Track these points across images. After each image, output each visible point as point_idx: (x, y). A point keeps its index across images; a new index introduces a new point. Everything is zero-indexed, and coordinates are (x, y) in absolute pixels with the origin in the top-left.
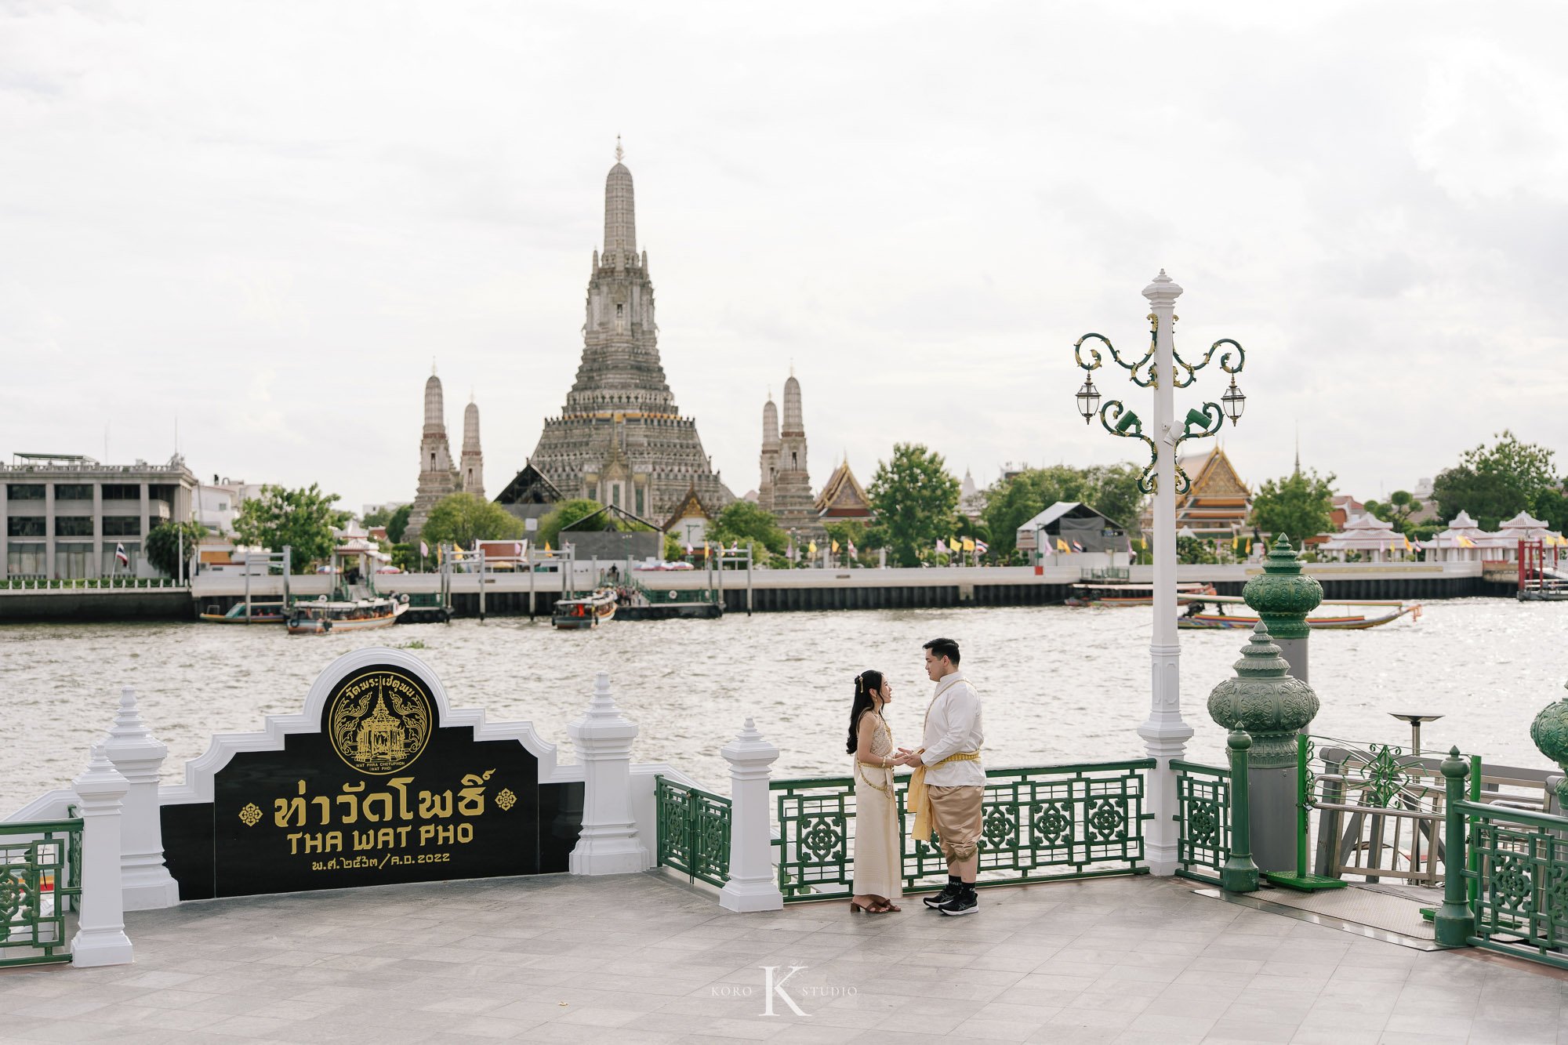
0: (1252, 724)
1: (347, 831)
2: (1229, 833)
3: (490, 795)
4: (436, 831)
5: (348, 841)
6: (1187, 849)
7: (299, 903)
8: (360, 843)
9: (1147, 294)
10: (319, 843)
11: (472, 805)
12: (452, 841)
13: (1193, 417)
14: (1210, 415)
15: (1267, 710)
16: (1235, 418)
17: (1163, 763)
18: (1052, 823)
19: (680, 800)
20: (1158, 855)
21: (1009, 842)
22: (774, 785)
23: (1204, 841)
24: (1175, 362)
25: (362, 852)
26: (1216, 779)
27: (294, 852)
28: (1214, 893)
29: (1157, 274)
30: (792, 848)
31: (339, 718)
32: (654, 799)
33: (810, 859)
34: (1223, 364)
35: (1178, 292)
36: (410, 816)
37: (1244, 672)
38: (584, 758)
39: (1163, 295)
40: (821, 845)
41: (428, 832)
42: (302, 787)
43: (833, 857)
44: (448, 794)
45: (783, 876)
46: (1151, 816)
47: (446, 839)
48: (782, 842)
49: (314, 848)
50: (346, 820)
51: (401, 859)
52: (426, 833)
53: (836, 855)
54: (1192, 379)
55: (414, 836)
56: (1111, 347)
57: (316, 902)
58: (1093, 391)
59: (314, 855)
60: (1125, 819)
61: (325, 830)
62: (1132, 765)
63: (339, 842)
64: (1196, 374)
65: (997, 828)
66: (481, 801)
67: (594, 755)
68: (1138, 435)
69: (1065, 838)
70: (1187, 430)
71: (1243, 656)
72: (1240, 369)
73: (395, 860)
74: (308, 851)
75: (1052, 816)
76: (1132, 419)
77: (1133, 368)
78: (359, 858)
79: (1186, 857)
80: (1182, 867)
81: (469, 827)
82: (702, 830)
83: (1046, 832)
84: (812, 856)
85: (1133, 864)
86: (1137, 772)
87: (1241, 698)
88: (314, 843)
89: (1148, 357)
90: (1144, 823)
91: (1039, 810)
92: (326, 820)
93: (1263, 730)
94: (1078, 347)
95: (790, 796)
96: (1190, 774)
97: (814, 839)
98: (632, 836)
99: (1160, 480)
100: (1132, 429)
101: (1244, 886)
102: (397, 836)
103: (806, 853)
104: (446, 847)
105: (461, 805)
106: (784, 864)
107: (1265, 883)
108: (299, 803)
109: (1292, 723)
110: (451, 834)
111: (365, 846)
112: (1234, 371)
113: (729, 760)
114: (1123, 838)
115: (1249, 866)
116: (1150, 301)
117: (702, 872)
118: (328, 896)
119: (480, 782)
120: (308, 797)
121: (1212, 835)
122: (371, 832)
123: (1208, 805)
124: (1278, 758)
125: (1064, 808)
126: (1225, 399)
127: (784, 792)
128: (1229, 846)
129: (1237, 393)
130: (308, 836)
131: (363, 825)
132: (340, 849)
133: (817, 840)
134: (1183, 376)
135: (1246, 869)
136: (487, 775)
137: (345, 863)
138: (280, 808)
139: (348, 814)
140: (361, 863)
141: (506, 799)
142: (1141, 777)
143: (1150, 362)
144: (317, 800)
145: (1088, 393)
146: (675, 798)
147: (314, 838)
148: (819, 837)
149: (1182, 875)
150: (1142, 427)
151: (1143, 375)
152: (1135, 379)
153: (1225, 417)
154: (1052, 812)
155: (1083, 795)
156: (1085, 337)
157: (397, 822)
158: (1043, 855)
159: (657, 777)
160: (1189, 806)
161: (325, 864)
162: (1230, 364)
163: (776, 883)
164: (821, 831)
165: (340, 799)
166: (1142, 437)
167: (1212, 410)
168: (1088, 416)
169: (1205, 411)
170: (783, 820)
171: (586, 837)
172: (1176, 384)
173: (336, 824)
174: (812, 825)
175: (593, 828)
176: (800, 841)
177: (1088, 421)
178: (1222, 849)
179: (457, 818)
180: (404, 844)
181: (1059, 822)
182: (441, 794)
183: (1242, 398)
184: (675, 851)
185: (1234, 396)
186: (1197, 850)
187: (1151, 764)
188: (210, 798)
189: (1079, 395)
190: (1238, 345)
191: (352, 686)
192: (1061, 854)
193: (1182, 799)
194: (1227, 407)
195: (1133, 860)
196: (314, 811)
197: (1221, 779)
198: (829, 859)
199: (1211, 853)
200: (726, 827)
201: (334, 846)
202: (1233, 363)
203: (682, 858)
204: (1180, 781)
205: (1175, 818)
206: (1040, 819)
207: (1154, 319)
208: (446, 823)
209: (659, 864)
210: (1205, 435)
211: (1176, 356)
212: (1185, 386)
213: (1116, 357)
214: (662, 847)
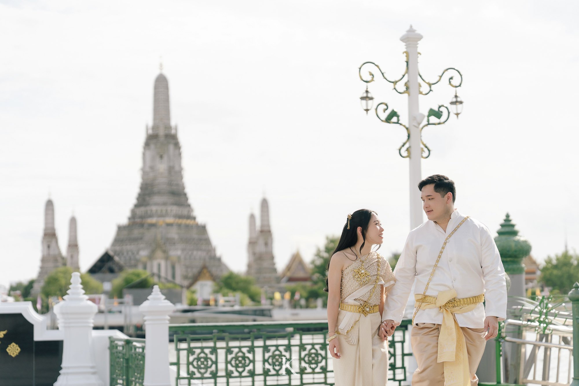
3: (4, 347)
9: (403, 39)
13: (433, 113)
14: (442, 112)
16: (457, 114)
19: (122, 348)
21: (321, 368)
24: (420, 80)
32: (108, 351)
33: (195, 374)
34: (450, 83)
35: (420, 37)
39: (411, 40)
48: (178, 363)
53: (211, 372)
54: (431, 91)
56: (380, 70)
58: (369, 95)
68: (398, 123)
70: (428, 121)
72: (460, 86)
76: (394, 114)
77: (395, 83)
82: (132, 363)
84: (197, 372)
89: (404, 76)
90: (406, 359)
97: (197, 362)
98: (94, 373)
99: (413, 150)
100: (395, 119)
103: (192, 371)
106: (178, 378)
112: (456, 87)
114: (393, 367)
116: (404, 44)
126: (452, 103)
129: (459, 99)
134: (425, 88)
136: (2, 335)
141: (14, 350)
142: (404, 330)
143: (405, 79)
145: (366, 98)
150: (400, 118)
151: (401, 87)
152: (395, 89)
153: (451, 114)
162: (453, 82)
166: (401, 124)
167: (442, 109)
168: (367, 110)
169: (439, 110)
170: (178, 351)
171: (64, 374)
172: (421, 93)
175: (69, 368)
176: (189, 364)
183: (461, 103)
184: (119, 381)
185: (456, 102)
189: (362, 98)
190: (459, 72)
194: (453, 109)
195: (400, 381)
202: (455, 82)
207: (407, 54)
210: (439, 124)
211: (421, 76)
212: (427, 94)
213: (383, 76)
214: (112, 380)
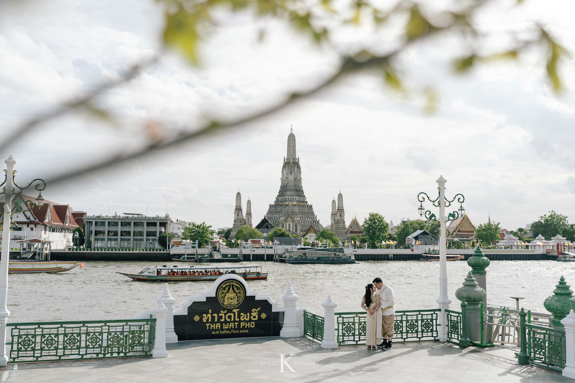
0: (468, 300)
1: (222, 323)
2: (462, 330)
3: (259, 315)
4: (245, 324)
5: (222, 326)
6: (450, 334)
7: (209, 343)
8: (225, 327)
9: (437, 181)
10: (214, 326)
11: (255, 317)
12: (249, 327)
13: (450, 215)
14: (455, 215)
15: (472, 296)
16: (462, 215)
17: (443, 310)
18: (412, 326)
19: (310, 317)
20: (442, 335)
21: (400, 331)
22: (336, 314)
23: (455, 332)
24: (445, 200)
25: (225, 329)
26: (458, 315)
27: (208, 329)
28: (458, 347)
29: (440, 177)
30: (341, 331)
31: (220, 293)
32: (303, 316)
34: (459, 201)
35: (446, 181)
36: (238, 320)
37: (465, 285)
38: (284, 305)
39: (441, 182)
40: (349, 330)
41: (243, 324)
42: (210, 311)
44: (248, 314)
45: (338, 339)
46: (440, 325)
47: (247, 326)
48: (338, 329)
49: (213, 328)
50: (221, 320)
51: (236, 331)
52: (242, 324)
54: (450, 205)
55: (239, 325)
56: (427, 196)
57: (213, 342)
59: (213, 330)
60: (432, 325)
61: (216, 323)
62: (434, 310)
63: (219, 326)
64: (451, 203)
65: (397, 327)
66: (257, 316)
67: (287, 304)
69: (416, 330)
70: (449, 218)
71: (465, 281)
72: (463, 202)
73: (234, 331)
74: (211, 328)
75: (412, 324)
76: (433, 215)
77: (434, 202)
78: (224, 331)
79: (450, 337)
80: (448, 339)
81: (254, 323)
82: (316, 326)
83: (410, 329)
84: (346, 333)
85: (435, 338)
86: (436, 312)
87: (464, 292)
88: (213, 326)
89: (438, 199)
90: (438, 327)
91: (408, 322)
92: (216, 320)
93: (471, 302)
94: (418, 196)
95: (340, 317)
96: (450, 313)
97: (346, 329)
98: (297, 327)
99: (441, 232)
100: (433, 218)
101: (466, 345)
102: (235, 325)
103: (344, 333)
104: (247, 328)
105: (252, 317)
106: (338, 336)
107: (472, 344)
108: (209, 315)
109: (479, 300)
110: (249, 325)
111: (226, 328)
112: (461, 203)
113: (324, 307)
114: (432, 331)
115: (467, 339)
116: (438, 184)
117: (316, 337)
118: (216, 341)
119: (257, 311)
120: (212, 314)
121: (457, 330)
122: (228, 324)
123: (456, 322)
124: (475, 309)
125: (415, 322)
126: (459, 210)
127: (339, 316)
128: (462, 334)
129: (462, 208)
130: (211, 325)
131: (226, 322)
132: (220, 328)
134: (447, 204)
135: (466, 340)
136: (259, 309)
137: (221, 332)
138: (204, 317)
139: (222, 319)
140: (225, 332)
141: (264, 316)
142: (437, 314)
143: (438, 200)
144: (214, 315)
145: (421, 208)
146: (309, 317)
147: (213, 325)
149: (448, 342)
151: (436, 203)
152: (434, 205)
154: (412, 323)
155: (420, 318)
156: (420, 194)
157: (235, 321)
158: (410, 335)
159: (304, 311)
160: (450, 322)
161: (216, 332)
163: (336, 341)
164: (348, 327)
165: (220, 315)
166: (436, 220)
167: (455, 213)
168: (421, 215)
169: (453, 213)
170: (338, 323)
171: (285, 326)
172: (445, 206)
173: (219, 321)
174: (346, 325)
175: (287, 324)
176: (343, 329)
177: (421, 216)
178: (459, 335)
179: (250, 321)
180: (236, 327)
181: (414, 326)
182: (246, 314)
183: (464, 210)
184: (309, 331)
186: (453, 335)
187: (439, 310)
188: (186, 313)
189: (419, 209)
190: (462, 196)
191: (224, 284)
192: (415, 335)
193: (448, 320)
194: (460, 212)
195: (435, 337)
196: (213, 318)
197: (459, 315)
198: (351, 334)
199: (456, 336)
200: (323, 324)
201: (218, 327)
202: (461, 200)
203: (311, 333)
204: (448, 315)
205: (447, 326)
206: (409, 325)
207: (439, 188)
208: (247, 322)
209: (304, 335)
210: (454, 220)
211: (445, 198)
212: (448, 206)
213: (429, 199)
214: (305, 330)
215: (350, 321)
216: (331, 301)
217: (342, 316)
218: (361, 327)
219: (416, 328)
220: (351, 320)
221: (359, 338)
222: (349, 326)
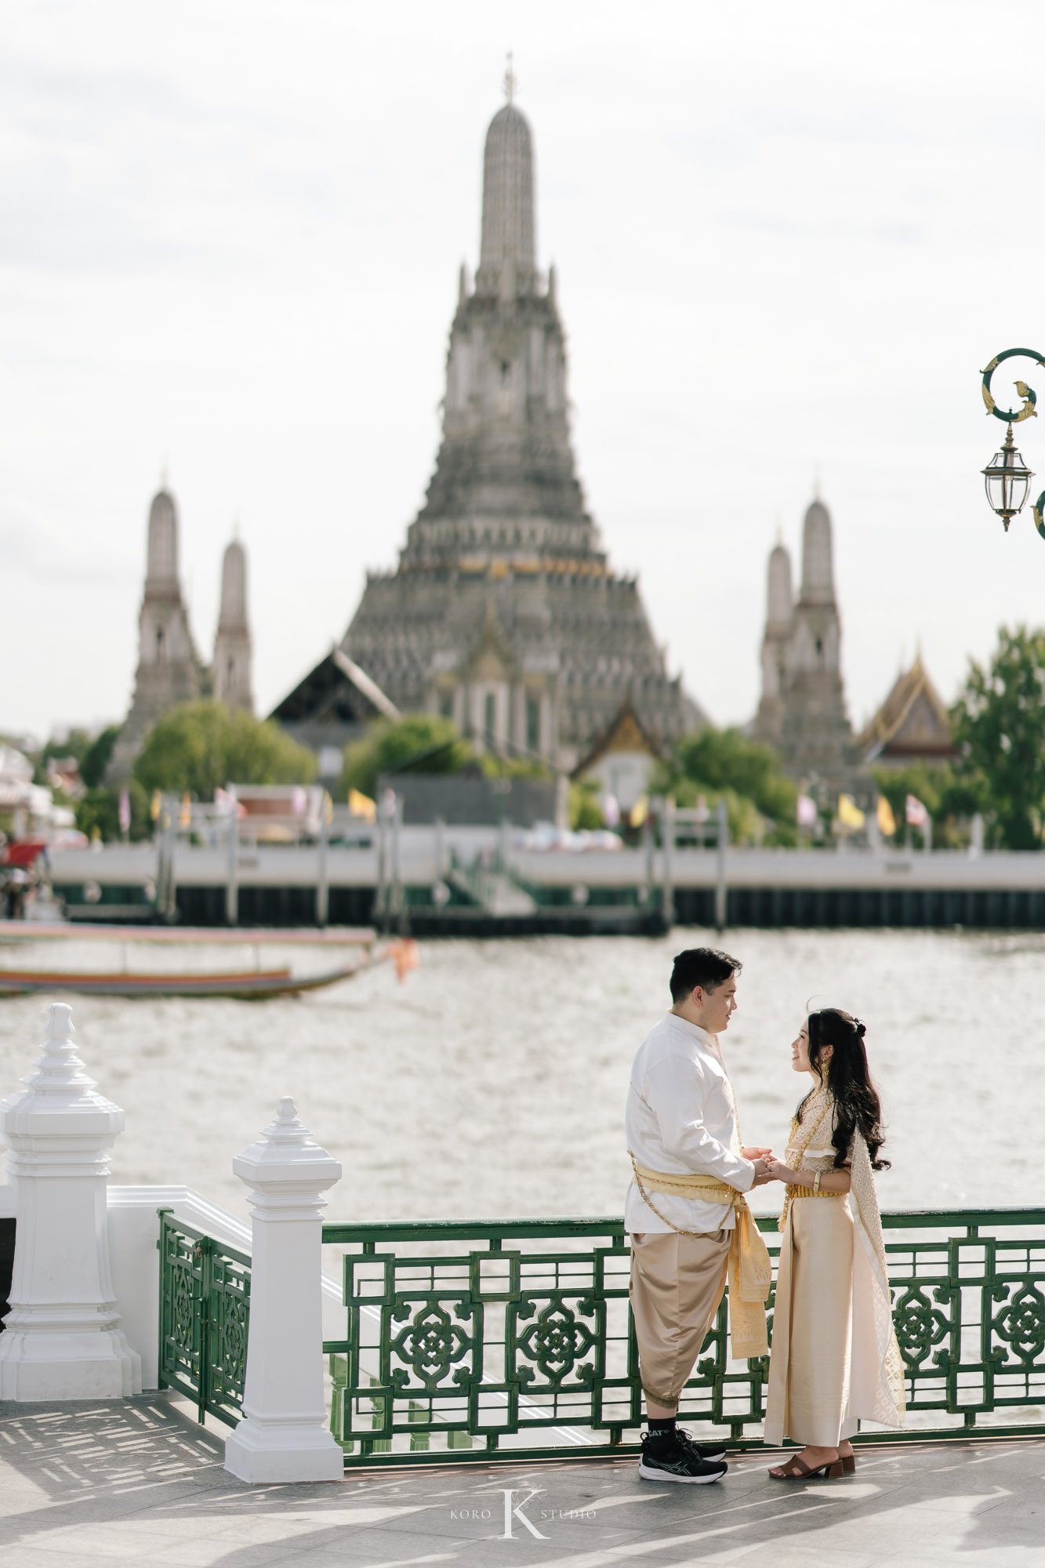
19: (191, 1262)
22: (332, 1234)
30: (370, 1365)
32: (156, 1255)
33: (407, 1382)
38: (15, 1171)
40: (432, 1354)
43: (455, 1380)
45: (347, 1416)
48: (351, 1346)
53: (460, 1376)
58: (1016, 463)
67: (35, 1167)
69: (941, 1357)
75: (913, 1311)
82: (218, 1320)
84: (412, 1375)
94: (987, 376)
95: (369, 1256)
97: (415, 1342)
98: (110, 1326)
103: (398, 1371)
113: (247, 1181)
117: (218, 1403)
125: (941, 1297)
127: (357, 1248)
133: (422, 1345)
145: (1006, 469)
146: (185, 1255)
148: (428, 1340)
159: (162, 1213)
164: (429, 1327)
168: (1006, 514)
170: (354, 1302)
171: (15, 1327)
174: (412, 1315)
175: (28, 1309)
176: (387, 1346)
181: (929, 1325)
184: (184, 1361)
192: (932, 1390)
198: (447, 1382)
203: (191, 1375)
209: (162, 1385)
214: (166, 1351)
215: (440, 1286)
216: (296, 1142)
217: (381, 1248)
218: (530, 1330)
219: (946, 1343)
220: (453, 1279)
221: (513, 1407)
222: (433, 1319)
